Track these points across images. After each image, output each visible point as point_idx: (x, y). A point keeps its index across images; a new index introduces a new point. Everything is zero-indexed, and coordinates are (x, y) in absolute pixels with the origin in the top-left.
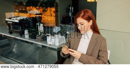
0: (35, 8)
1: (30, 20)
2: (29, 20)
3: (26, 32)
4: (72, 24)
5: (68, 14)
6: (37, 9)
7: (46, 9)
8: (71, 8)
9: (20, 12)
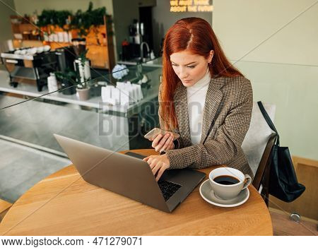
0: (61, 29)
1: (59, 54)
2: (57, 53)
3: (51, 80)
4: (144, 60)
5: (134, 39)
6: (64, 30)
7: (86, 31)
8: (138, 27)
9: (26, 39)
